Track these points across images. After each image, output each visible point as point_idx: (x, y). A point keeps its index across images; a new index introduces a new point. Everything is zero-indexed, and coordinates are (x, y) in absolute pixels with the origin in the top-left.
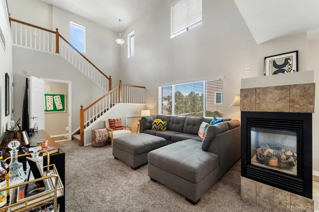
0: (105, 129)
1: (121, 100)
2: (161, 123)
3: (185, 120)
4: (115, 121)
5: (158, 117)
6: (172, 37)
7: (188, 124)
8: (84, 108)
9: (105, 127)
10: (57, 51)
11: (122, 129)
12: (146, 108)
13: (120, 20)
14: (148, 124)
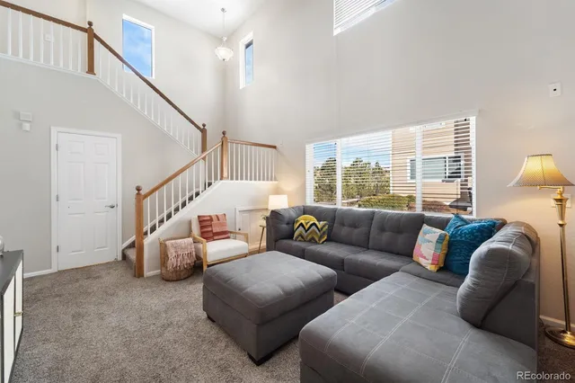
0: (191, 240)
1: (225, 174)
2: (314, 224)
3: (372, 219)
4: (211, 220)
5: (306, 211)
6: (336, 32)
7: (382, 229)
8: (142, 192)
9: (190, 234)
10: (91, 70)
11: (228, 238)
12: (277, 191)
13: (223, 10)
14: (284, 226)
